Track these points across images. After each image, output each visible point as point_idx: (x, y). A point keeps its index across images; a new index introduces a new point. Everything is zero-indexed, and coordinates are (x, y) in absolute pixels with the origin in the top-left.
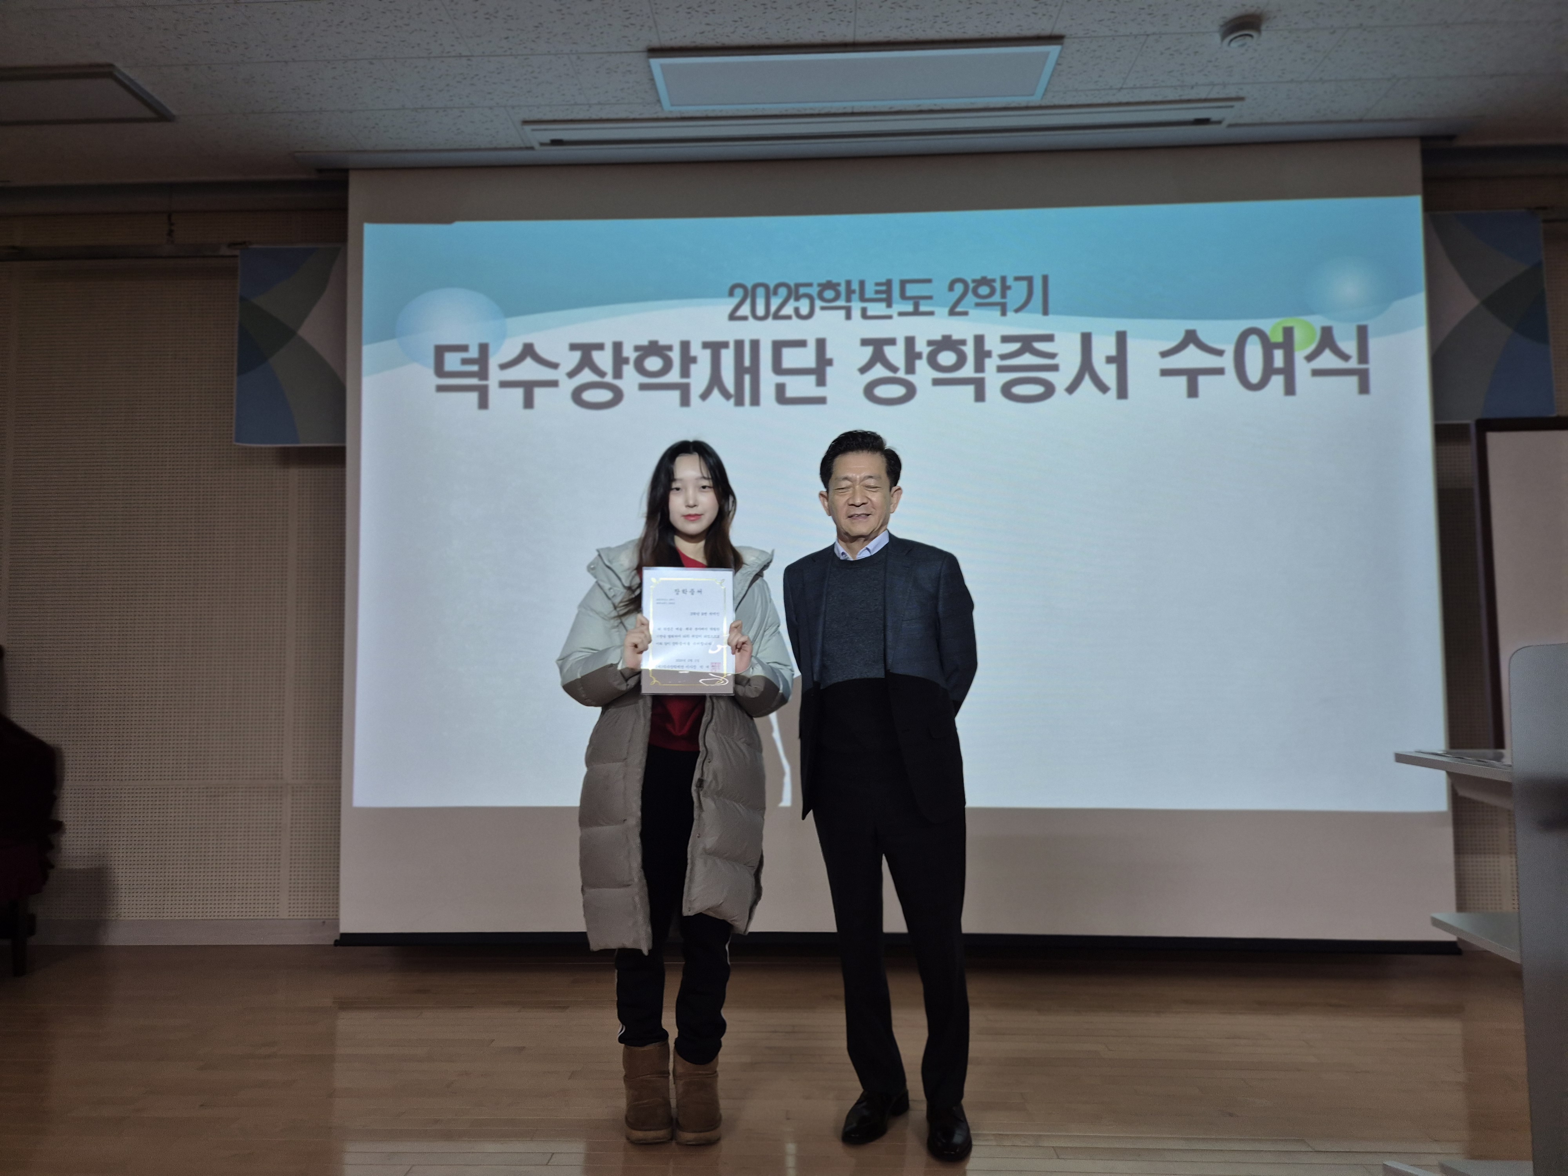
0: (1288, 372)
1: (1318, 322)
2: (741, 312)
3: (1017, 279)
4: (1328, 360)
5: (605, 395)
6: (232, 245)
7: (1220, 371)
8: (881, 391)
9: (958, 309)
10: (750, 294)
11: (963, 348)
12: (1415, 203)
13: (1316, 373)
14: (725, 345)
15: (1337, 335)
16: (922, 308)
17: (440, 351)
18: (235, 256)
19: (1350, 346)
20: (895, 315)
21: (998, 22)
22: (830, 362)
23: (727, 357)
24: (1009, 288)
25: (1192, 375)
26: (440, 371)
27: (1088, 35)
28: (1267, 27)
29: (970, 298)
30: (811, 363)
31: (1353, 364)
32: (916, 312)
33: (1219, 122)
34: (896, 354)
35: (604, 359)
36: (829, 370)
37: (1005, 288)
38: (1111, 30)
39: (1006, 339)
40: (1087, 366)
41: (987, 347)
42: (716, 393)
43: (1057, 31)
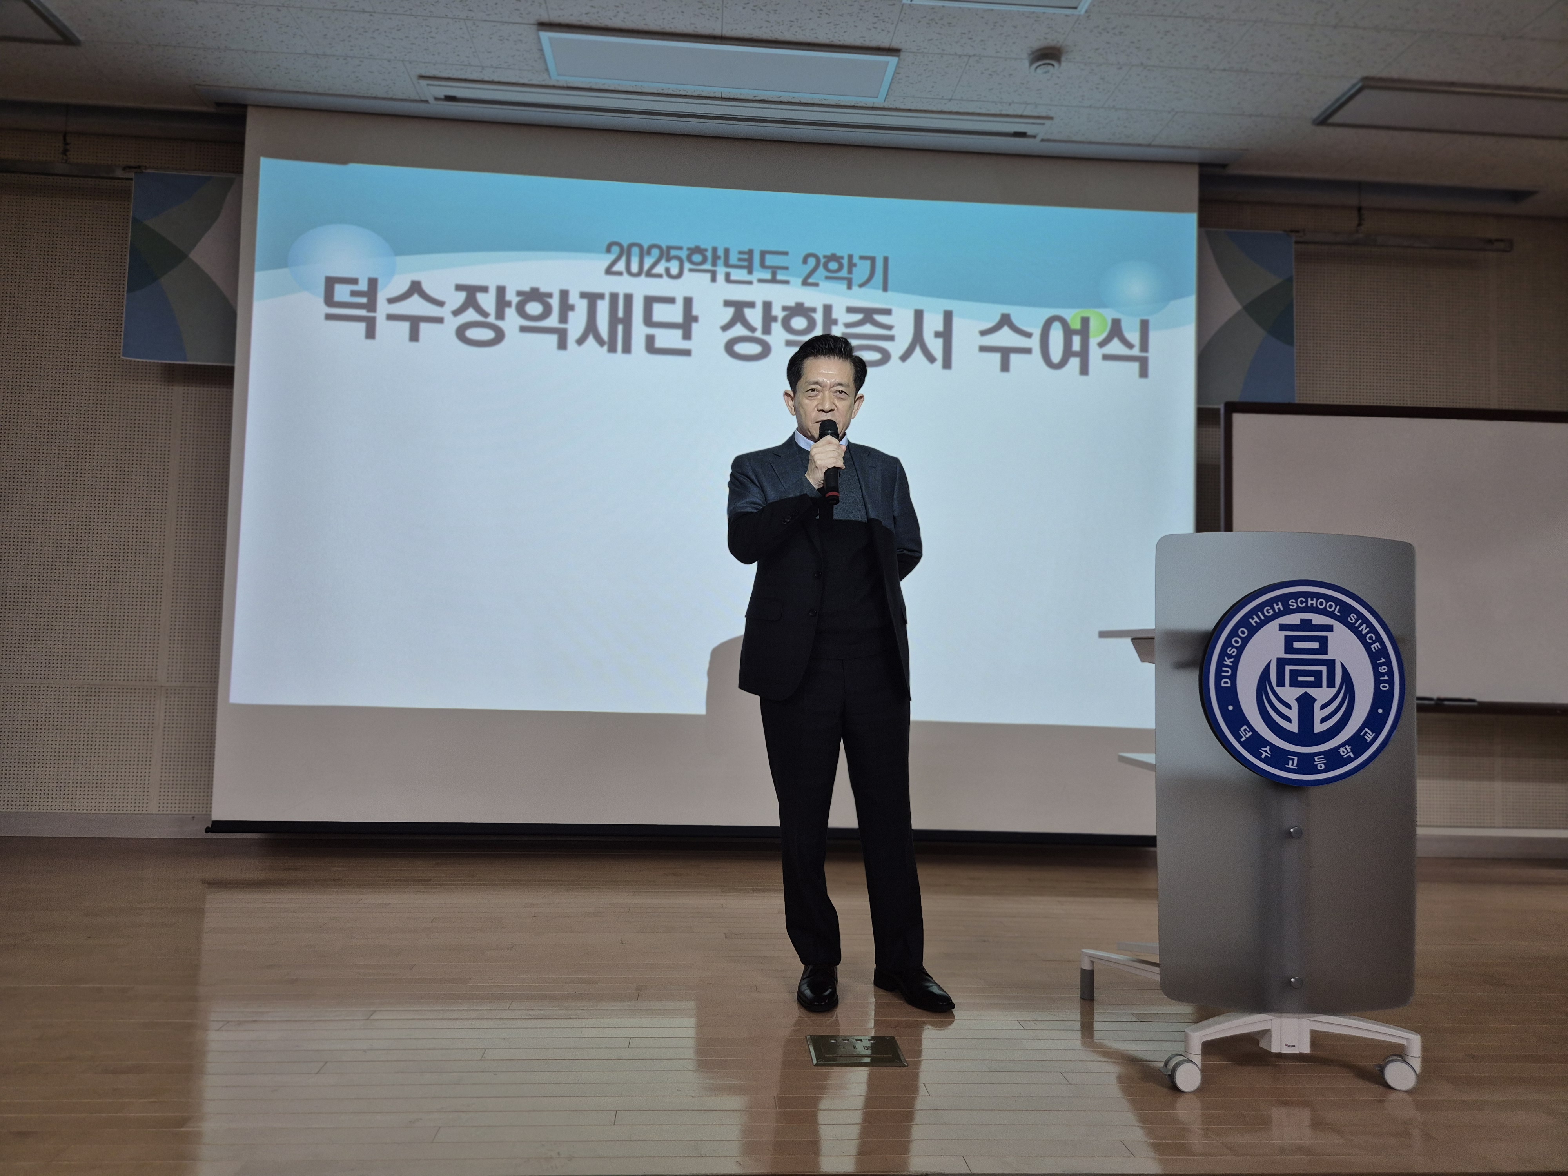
0: (1084, 355)
1: (1110, 314)
2: (616, 268)
3: (862, 258)
4: (1116, 347)
5: (488, 334)
6: (127, 168)
7: (1028, 351)
8: (740, 348)
9: (811, 281)
10: (625, 251)
11: (813, 315)
12: (1191, 219)
13: (1106, 357)
14: (601, 296)
15: (1124, 326)
16: (779, 277)
17: (331, 283)
18: (131, 179)
19: (1134, 337)
20: (755, 282)
21: (845, 32)
22: (695, 319)
23: (603, 308)
24: (855, 265)
25: (1006, 353)
26: (329, 300)
27: (920, 51)
28: (1067, 59)
29: (821, 270)
30: (679, 318)
31: (1136, 352)
32: (774, 280)
33: (1034, 137)
34: (754, 316)
35: (487, 301)
36: (694, 326)
37: (851, 265)
38: (939, 48)
39: (850, 310)
40: (918, 339)
41: (834, 316)
42: (591, 339)
43: (895, 44)
